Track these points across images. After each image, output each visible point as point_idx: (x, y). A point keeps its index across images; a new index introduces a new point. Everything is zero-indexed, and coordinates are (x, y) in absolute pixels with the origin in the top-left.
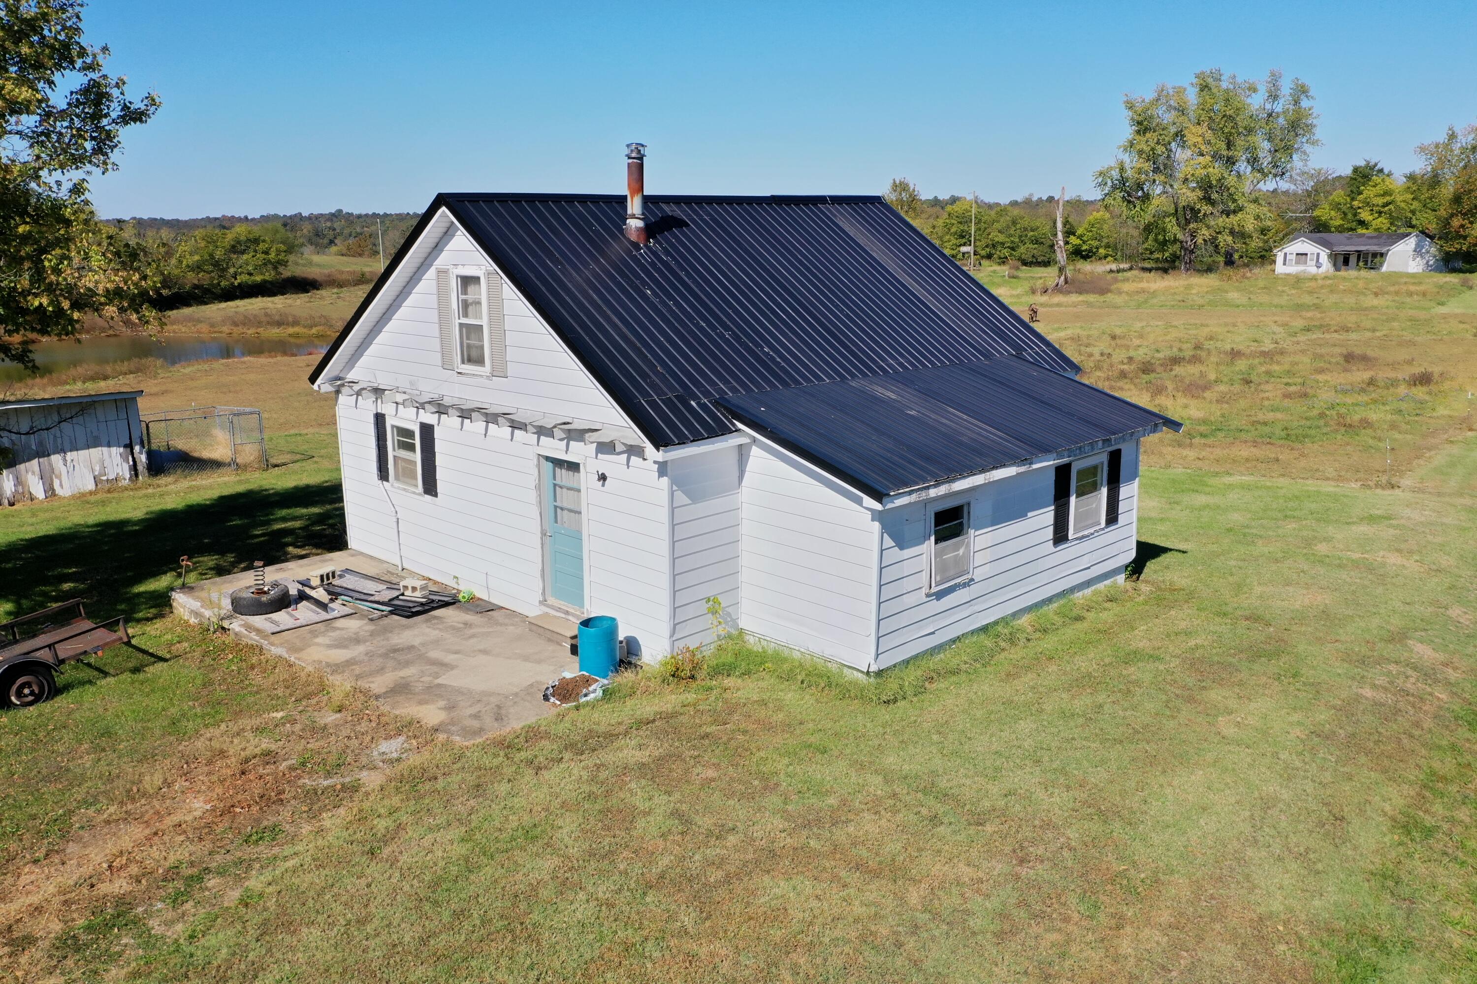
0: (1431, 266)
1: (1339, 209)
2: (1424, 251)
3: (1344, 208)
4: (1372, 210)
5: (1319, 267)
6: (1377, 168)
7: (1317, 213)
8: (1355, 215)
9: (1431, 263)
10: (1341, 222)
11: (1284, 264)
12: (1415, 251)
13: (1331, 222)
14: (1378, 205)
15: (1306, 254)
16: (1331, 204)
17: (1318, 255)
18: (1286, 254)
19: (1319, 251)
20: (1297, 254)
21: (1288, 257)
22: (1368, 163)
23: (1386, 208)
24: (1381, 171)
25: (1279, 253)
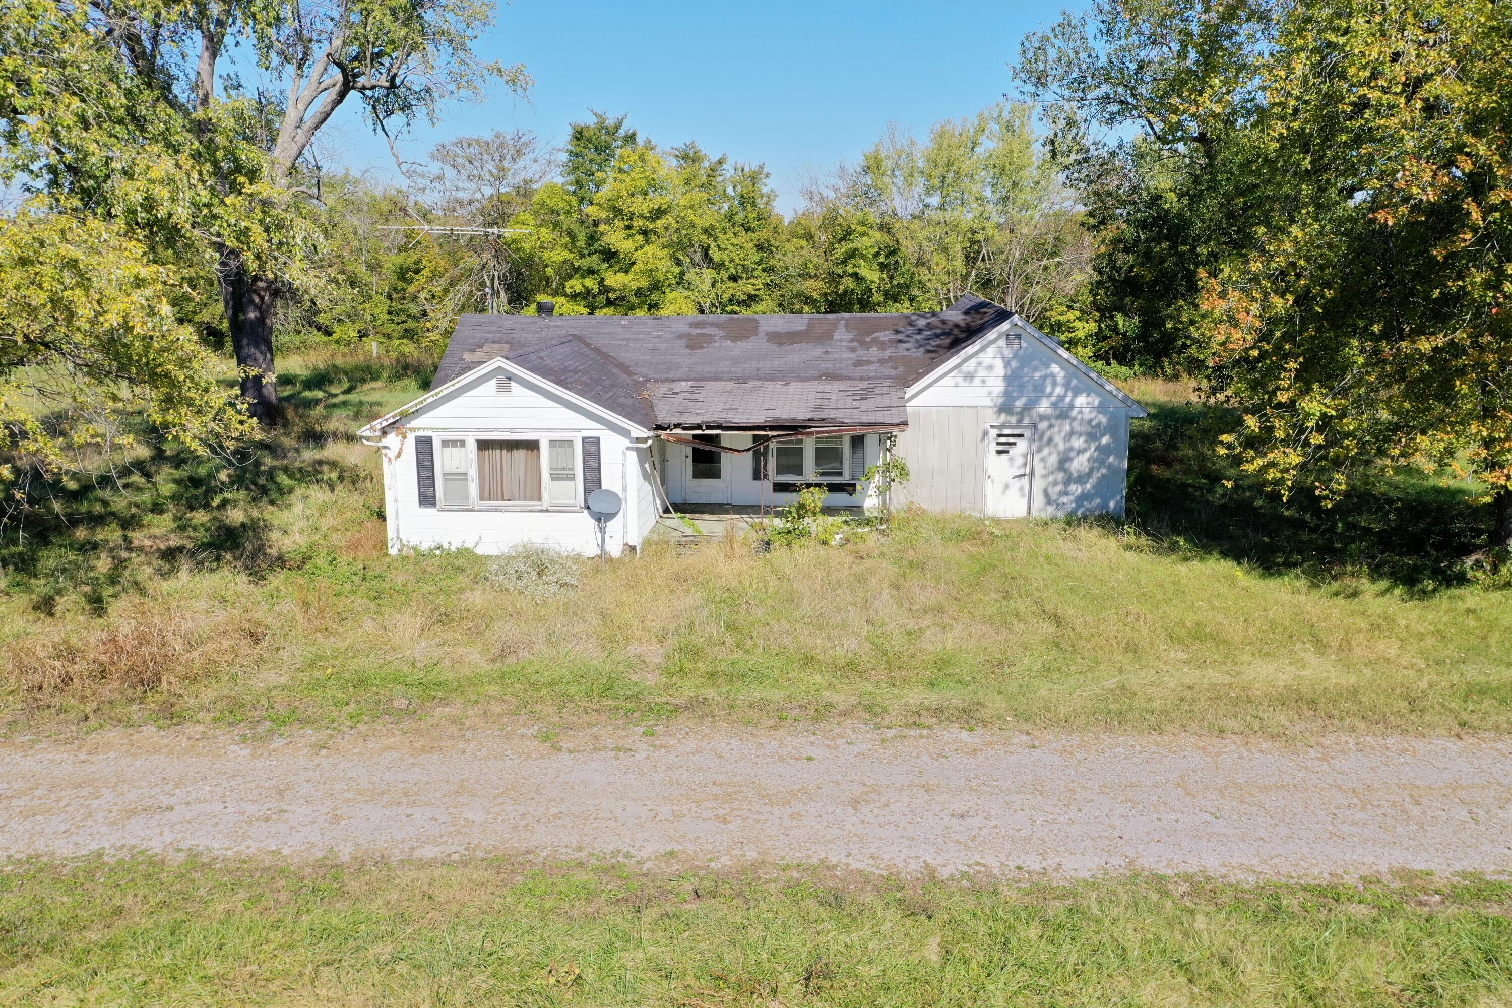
0: (1081, 479)
1: (556, 225)
2: (1044, 407)
3: (568, 222)
4: (628, 227)
5: (602, 518)
6: (622, 132)
7: (509, 232)
8: (592, 239)
9: (1080, 463)
10: (566, 254)
11: (427, 498)
12: (1004, 408)
13: (546, 255)
14: (641, 216)
15: (532, 446)
16: (536, 214)
17: (592, 447)
18: (424, 446)
19: (592, 429)
20: (484, 445)
21: (443, 460)
22: (602, 120)
23: (660, 223)
24: (631, 138)
25: (392, 440)
